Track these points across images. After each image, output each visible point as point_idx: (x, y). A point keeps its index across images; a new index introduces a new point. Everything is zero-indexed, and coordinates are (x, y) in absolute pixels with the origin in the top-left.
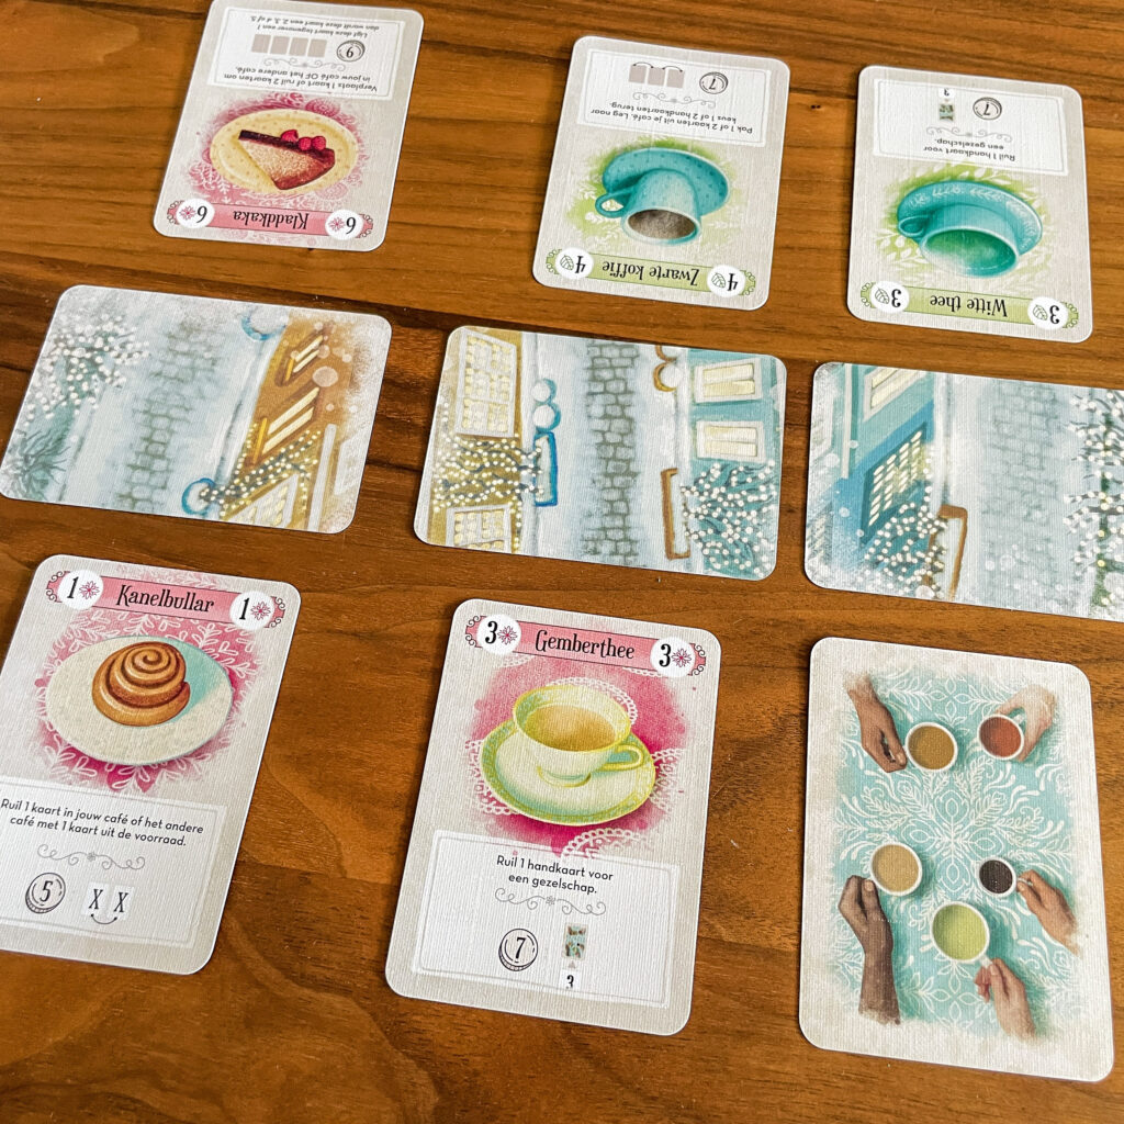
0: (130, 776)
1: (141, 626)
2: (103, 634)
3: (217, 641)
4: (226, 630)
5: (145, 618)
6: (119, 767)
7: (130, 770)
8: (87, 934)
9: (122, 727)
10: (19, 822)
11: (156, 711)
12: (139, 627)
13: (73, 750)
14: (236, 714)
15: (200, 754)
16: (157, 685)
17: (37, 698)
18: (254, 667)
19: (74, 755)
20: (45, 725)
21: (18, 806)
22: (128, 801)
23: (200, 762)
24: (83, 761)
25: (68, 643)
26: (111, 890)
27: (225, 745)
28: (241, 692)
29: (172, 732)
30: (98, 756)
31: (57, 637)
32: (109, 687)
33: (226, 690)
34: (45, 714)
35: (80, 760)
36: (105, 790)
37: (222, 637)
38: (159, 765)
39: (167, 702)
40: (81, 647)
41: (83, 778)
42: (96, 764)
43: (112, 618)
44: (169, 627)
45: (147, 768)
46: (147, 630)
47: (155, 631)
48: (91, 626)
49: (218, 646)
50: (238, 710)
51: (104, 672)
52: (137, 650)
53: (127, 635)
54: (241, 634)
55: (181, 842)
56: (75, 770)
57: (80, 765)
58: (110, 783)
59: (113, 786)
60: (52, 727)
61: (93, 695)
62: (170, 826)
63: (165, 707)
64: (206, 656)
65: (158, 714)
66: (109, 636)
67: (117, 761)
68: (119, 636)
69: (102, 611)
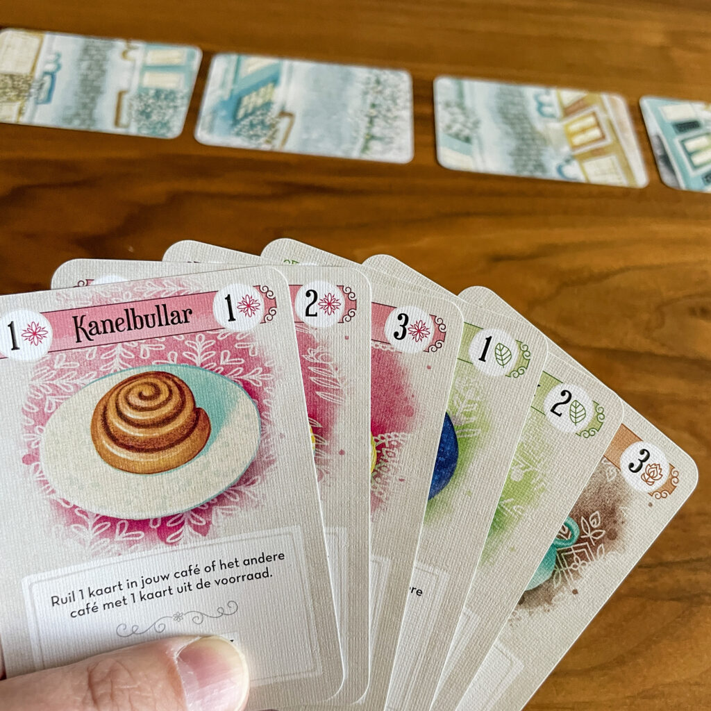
0: (182, 524)
2: (78, 382)
3: (214, 353)
4: (219, 338)
5: (119, 349)
6: (165, 519)
7: (180, 518)
9: (149, 477)
12: (117, 360)
13: (105, 518)
14: (268, 427)
15: (247, 480)
16: (167, 420)
19: (109, 524)
20: (58, 503)
23: (252, 488)
24: (122, 526)
27: (271, 462)
28: (265, 402)
29: (206, 466)
32: (114, 438)
34: (53, 491)
35: (118, 527)
36: (161, 547)
38: (208, 503)
39: (188, 435)
40: (58, 405)
41: (130, 544)
42: (139, 525)
43: (79, 358)
44: (151, 351)
45: (196, 510)
46: (129, 361)
47: (137, 361)
48: (58, 375)
50: (270, 422)
51: (99, 424)
52: (126, 388)
53: (106, 374)
54: (238, 338)
55: (266, 574)
56: (118, 538)
57: (121, 531)
58: (163, 539)
59: (168, 540)
60: (68, 503)
61: (100, 453)
64: (208, 373)
65: (183, 452)
66: (87, 381)
67: (160, 514)
68: (98, 378)
69: (64, 354)
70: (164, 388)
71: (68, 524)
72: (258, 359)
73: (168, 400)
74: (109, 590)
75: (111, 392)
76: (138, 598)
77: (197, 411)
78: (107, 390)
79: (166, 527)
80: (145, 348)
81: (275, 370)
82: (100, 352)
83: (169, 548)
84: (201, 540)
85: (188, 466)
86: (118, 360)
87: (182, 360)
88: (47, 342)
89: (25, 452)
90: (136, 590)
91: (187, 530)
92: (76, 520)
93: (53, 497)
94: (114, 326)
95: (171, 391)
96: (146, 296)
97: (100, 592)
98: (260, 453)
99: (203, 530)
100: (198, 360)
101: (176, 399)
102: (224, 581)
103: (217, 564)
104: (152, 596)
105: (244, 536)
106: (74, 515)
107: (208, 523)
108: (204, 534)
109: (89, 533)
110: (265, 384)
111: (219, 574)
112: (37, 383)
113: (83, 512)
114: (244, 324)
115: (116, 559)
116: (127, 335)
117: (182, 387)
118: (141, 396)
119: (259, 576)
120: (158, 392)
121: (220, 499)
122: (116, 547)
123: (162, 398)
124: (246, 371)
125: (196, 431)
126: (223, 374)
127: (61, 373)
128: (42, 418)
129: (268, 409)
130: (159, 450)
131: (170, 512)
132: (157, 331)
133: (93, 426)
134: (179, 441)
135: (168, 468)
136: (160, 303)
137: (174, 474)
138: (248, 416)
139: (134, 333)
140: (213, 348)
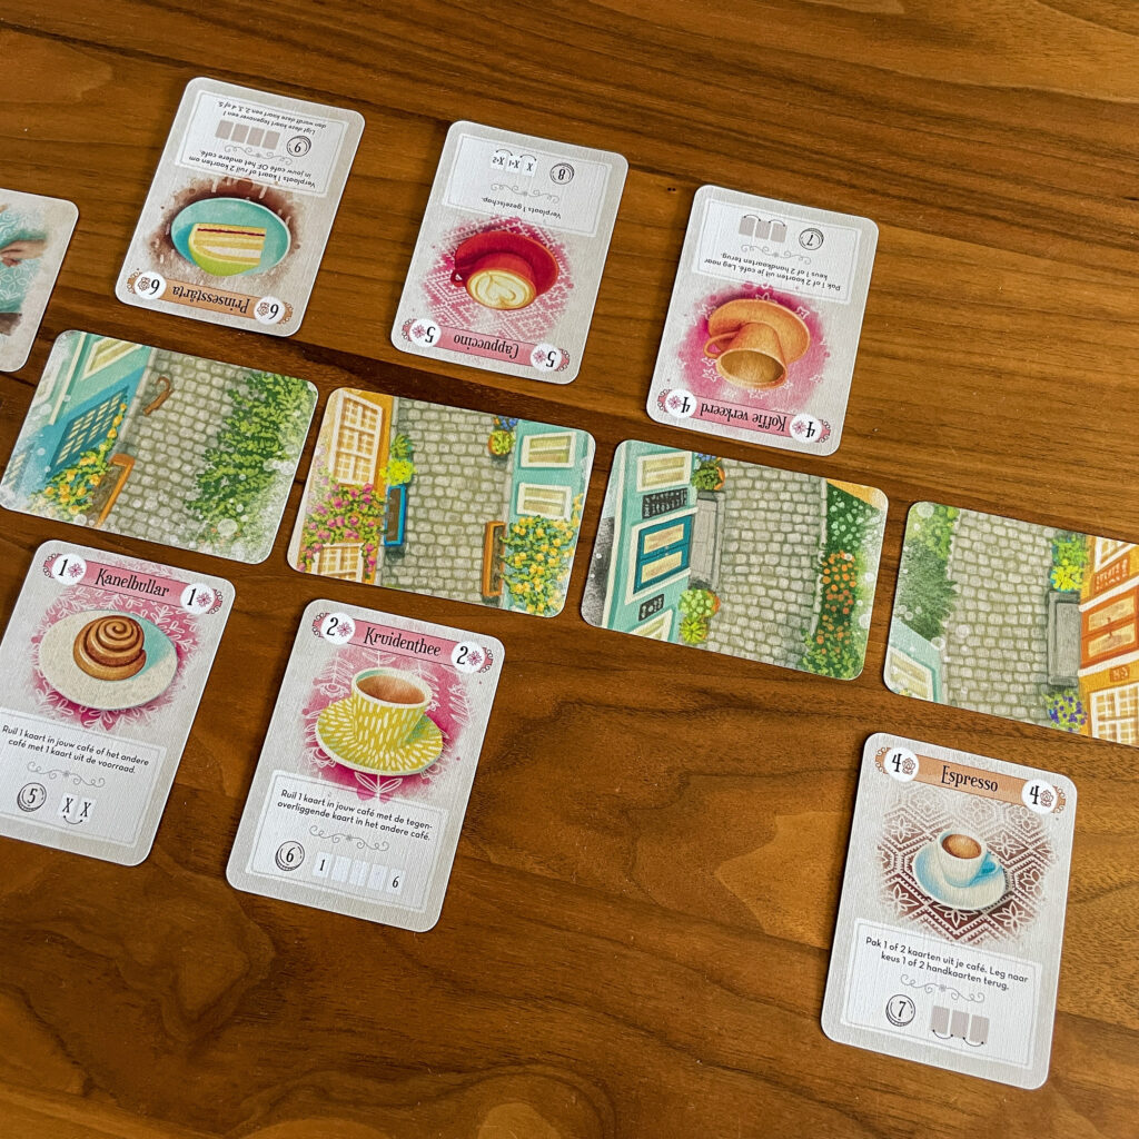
1: (113, 603)
2: (84, 606)
5: (116, 597)
6: (90, 709)
8: (60, 830)
10: (15, 743)
11: (120, 670)
13: (56, 693)
14: (178, 679)
16: (122, 650)
17: (33, 652)
18: (195, 643)
21: (14, 732)
22: (95, 735)
25: (57, 611)
26: (80, 800)
28: (184, 662)
29: (130, 687)
30: (75, 700)
31: (49, 606)
32: (86, 648)
33: (172, 659)
36: (79, 726)
37: (173, 618)
39: (128, 664)
41: (63, 715)
42: (73, 706)
43: (91, 594)
45: (110, 712)
46: (118, 606)
47: (122, 608)
49: (170, 623)
51: (83, 636)
53: (101, 609)
56: (58, 708)
58: (82, 721)
62: (124, 758)
63: (127, 668)
67: (89, 705)
68: (96, 609)
69: (84, 588)
70: (129, 630)
71: (35, 687)
72: (193, 634)
73: (128, 637)
74: (37, 738)
75: (99, 620)
76: (50, 750)
77: (141, 651)
78: (97, 618)
79: (87, 715)
80: (131, 601)
81: (200, 645)
82: (105, 594)
83: (83, 728)
84: (104, 733)
85: (119, 682)
86: (111, 603)
87: (148, 617)
88: (79, 578)
89: (35, 635)
90: (51, 745)
91: (99, 722)
92: (41, 687)
93: (36, 667)
94: (121, 583)
95: (132, 633)
96: (147, 572)
97: (32, 736)
98: (165, 693)
99: (108, 726)
100: (158, 621)
101: (133, 639)
102: (105, 764)
103: (105, 751)
104: (58, 753)
105: (130, 740)
106: (41, 683)
107: (114, 723)
108: (107, 729)
109: (44, 698)
110: (190, 651)
111: (104, 758)
112: (62, 599)
113: (47, 683)
114: (196, 610)
115: (51, 721)
116: (125, 590)
117: (140, 633)
118: (114, 629)
119: (127, 769)
120: (125, 631)
121: (128, 711)
122: (54, 714)
123: (126, 635)
124: (183, 638)
125: (135, 664)
126: (169, 635)
127: (77, 598)
128: (54, 620)
129: (184, 667)
130: (108, 665)
131: (95, 706)
132: (143, 594)
133: (79, 635)
134: (122, 665)
135: (107, 679)
136: (153, 579)
137: (109, 684)
138: (169, 666)
139: (130, 591)
140: (170, 617)
